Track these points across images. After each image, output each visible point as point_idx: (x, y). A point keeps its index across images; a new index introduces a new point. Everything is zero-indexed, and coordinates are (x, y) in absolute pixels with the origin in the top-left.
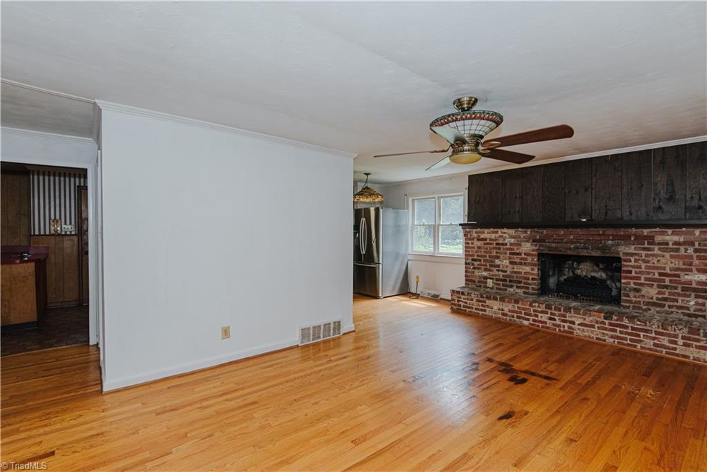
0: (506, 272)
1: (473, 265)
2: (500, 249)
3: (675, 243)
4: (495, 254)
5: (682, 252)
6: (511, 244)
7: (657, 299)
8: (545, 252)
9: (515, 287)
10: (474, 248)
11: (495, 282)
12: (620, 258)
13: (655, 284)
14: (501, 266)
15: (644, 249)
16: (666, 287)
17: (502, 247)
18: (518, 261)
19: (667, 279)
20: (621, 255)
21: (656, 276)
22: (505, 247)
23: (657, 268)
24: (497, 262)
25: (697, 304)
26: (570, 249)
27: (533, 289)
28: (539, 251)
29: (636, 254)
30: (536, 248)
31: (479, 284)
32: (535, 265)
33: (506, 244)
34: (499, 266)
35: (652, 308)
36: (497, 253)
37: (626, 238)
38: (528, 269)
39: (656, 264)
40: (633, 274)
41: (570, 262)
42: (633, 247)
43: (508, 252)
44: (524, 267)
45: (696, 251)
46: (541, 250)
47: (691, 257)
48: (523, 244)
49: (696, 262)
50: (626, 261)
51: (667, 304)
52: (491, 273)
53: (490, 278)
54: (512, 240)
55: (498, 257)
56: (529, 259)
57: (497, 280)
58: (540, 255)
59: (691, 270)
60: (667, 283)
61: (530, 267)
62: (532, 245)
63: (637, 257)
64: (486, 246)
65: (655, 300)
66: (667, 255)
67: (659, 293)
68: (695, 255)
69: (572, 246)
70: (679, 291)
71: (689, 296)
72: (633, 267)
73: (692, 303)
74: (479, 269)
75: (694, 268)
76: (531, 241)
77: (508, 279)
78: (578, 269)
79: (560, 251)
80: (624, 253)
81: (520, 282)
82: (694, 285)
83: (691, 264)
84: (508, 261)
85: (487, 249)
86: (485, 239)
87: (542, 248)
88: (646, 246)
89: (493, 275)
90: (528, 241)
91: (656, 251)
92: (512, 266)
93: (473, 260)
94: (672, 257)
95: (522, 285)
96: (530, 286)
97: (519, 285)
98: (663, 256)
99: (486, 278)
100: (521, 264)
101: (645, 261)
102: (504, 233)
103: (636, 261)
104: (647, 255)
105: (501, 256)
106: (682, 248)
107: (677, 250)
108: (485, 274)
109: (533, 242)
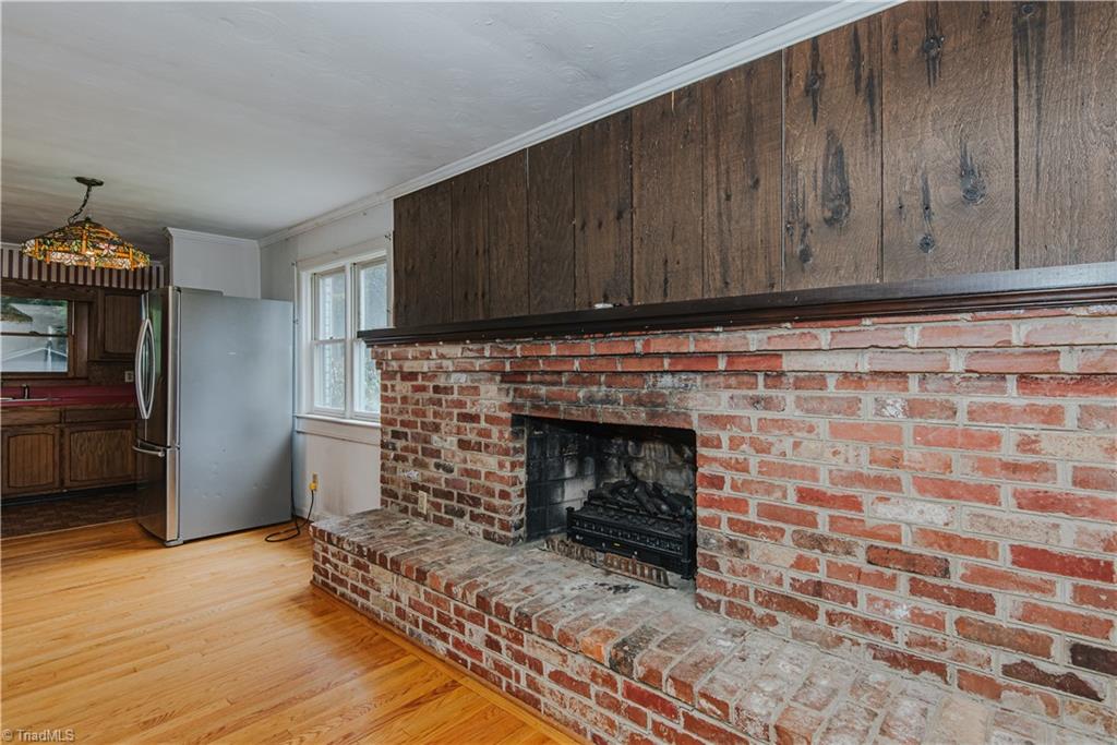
0: (451, 470)
1: (394, 448)
2: (440, 403)
3: (849, 378)
4: (431, 419)
5: (867, 413)
6: (462, 389)
7: (794, 583)
9: (467, 518)
10: (396, 400)
11: (432, 498)
12: (694, 434)
13: (789, 529)
14: (443, 456)
15: (755, 402)
16: (819, 543)
17: (443, 397)
18: (473, 438)
19: (823, 515)
20: (695, 426)
21: (792, 500)
22: (450, 397)
23: (788, 471)
24: (436, 441)
25: (917, 616)
26: (575, 402)
28: (514, 411)
29: (731, 419)
30: (509, 400)
31: (403, 504)
33: (451, 390)
34: (438, 453)
35: (781, 616)
36: (435, 415)
37: (706, 365)
38: (492, 463)
39: (791, 459)
40: (727, 491)
42: (725, 395)
43: (456, 412)
44: (483, 456)
45: (913, 409)
46: (517, 406)
47: (894, 433)
48: (483, 389)
49: (913, 452)
50: (707, 443)
51: (824, 606)
52: (426, 473)
53: (423, 488)
54: (462, 379)
55: (437, 428)
56: (495, 431)
57: (435, 493)
58: (518, 420)
59: (894, 484)
60: (823, 528)
61: (497, 458)
62: (499, 389)
63: (736, 431)
64: (417, 395)
65: (786, 589)
66: (822, 425)
67: (800, 564)
68: (908, 426)
69: (581, 395)
70: (859, 560)
71: (891, 583)
72: (726, 464)
73: (901, 612)
74: (403, 460)
75: (906, 478)
76: (498, 378)
77: (455, 493)
78: (638, 459)
80: (702, 417)
82: (908, 544)
83: (896, 461)
84: (454, 439)
85: (418, 402)
86: (414, 376)
87: (519, 401)
88: (761, 391)
89: (428, 480)
90: (491, 380)
91: (791, 412)
92: (460, 454)
93: (394, 434)
94: (836, 431)
95: (482, 510)
96: (496, 516)
97: (476, 511)
98: (811, 429)
99: (415, 487)
100: (479, 448)
101: (762, 449)
102: (444, 356)
103: (735, 443)
104: (763, 425)
105: (443, 424)
106: (868, 398)
107: (853, 406)
108: (414, 475)
109: (502, 382)
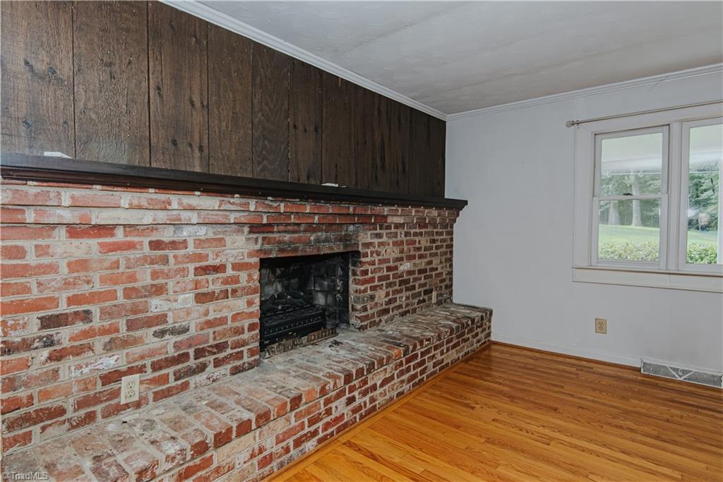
0: (186, 330)
1: (49, 342)
2: (165, 260)
4: (149, 281)
5: (399, 238)
6: (200, 243)
7: (386, 303)
8: (273, 255)
9: (210, 368)
10: (52, 268)
11: (150, 374)
12: (358, 252)
13: (385, 283)
14: (170, 320)
15: (377, 236)
16: (391, 285)
17: (171, 254)
18: (217, 287)
19: (391, 274)
20: (360, 249)
21: (385, 272)
22: (181, 252)
23: (384, 261)
24: (156, 305)
26: (308, 243)
27: (252, 352)
28: (262, 256)
29: (371, 244)
30: (257, 247)
31: (82, 413)
32: (255, 292)
33: (184, 244)
34: (162, 318)
36: (155, 275)
37: (365, 221)
38: (240, 304)
39: (385, 256)
40: (370, 275)
42: (369, 234)
43: (192, 267)
44: (231, 301)
45: (406, 234)
46: (265, 252)
48: (228, 239)
49: (406, 248)
50: (364, 255)
51: (391, 307)
52: (136, 350)
53: (131, 371)
54: (202, 232)
55: (159, 290)
56: (243, 276)
57: (156, 367)
58: (265, 263)
59: (403, 259)
60: (391, 279)
61: (245, 299)
62: (248, 239)
64: (113, 257)
65: (384, 306)
66: (391, 242)
68: (405, 239)
69: (312, 238)
70: (397, 287)
71: (402, 291)
72: (370, 264)
73: (404, 298)
74: (78, 351)
75: (404, 256)
76: (246, 229)
77: (191, 352)
79: (296, 250)
80: (363, 244)
82: (405, 277)
83: (403, 251)
85: (116, 265)
86: (106, 229)
87: (267, 247)
88: (379, 231)
89: (142, 357)
90: (240, 231)
91: (385, 238)
92: (201, 308)
93: (47, 322)
94: (394, 244)
95: (229, 351)
96: (245, 349)
97: (221, 356)
98: (388, 244)
99: (113, 377)
100: (225, 295)
101: (378, 254)
102: (192, 209)
103: (372, 254)
104: (379, 245)
105: (171, 284)
107: (396, 235)
108: (110, 362)
109: (250, 232)
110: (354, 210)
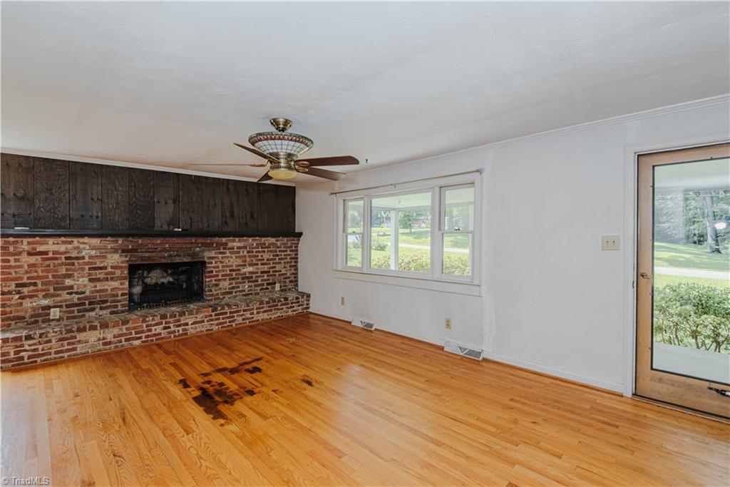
0: (84, 293)
1: (19, 292)
2: (73, 264)
3: (238, 248)
4: (64, 272)
5: (241, 254)
6: (91, 257)
7: (229, 289)
8: (138, 263)
9: (98, 310)
10: (21, 267)
11: (64, 309)
12: (205, 262)
13: (228, 278)
14: (75, 287)
15: (221, 253)
16: (234, 279)
17: (76, 262)
18: (102, 276)
19: (234, 273)
20: (206, 260)
21: (228, 272)
22: (81, 261)
23: (228, 266)
24: (68, 282)
25: (249, 287)
27: (123, 306)
28: (130, 263)
29: (215, 257)
30: (127, 259)
31: (32, 320)
32: (125, 278)
33: (83, 258)
34: (71, 287)
35: (226, 296)
36: (67, 270)
37: (209, 246)
38: (116, 284)
39: (228, 264)
40: (214, 273)
41: (140, 272)
42: (214, 252)
43: (87, 267)
44: (110, 283)
45: (248, 252)
46: (132, 261)
47: (245, 257)
48: (109, 256)
49: (248, 259)
50: (209, 263)
51: (234, 290)
52: (58, 299)
53: (55, 307)
54: (93, 252)
55: (69, 276)
56: (118, 272)
57: (67, 306)
58: (132, 267)
59: (245, 265)
60: (234, 276)
61: (119, 282)
62: (121, 256)
63: (216, 260)
64: (47, 262)
65: (227, 290)
66: (234, 256)
67: (230, 284)
68: (247, 255)
69: (166, 255)
70: (240, 280)
71: (245, 282)
72: (214, 267)
73: (247, 287)
74: (31, 297)
75: (247, 263)
76: (120, 251)
77: (87, 302)
78: (148, 277)
79: (154, 260)
80: (208, 258)
81: (106, 301)
82: (247, 275)
83: (245, 261)
84: (86, 279)
85: (49, 266)
86: (46, 253)
87: (133, 259)
88: (222, 250)
89: (61, 302)
90: (116, 252)
91: (228, 254)
92: (92, 284)
94: (236, 257)
95: (109, 304)
96: (119, 304)
97: (104, 305)
98: (232, 257)
99: (49, 308)
100: (107, 279)
101: (222, 262)
102: (84, 243)
103: (216, 263)
104: (222, 258)
105: (76, 274)
106: (241, 251)
107: (239, 252)
108: (45, 302)
109: (122, 252)
110: (196, 240)
